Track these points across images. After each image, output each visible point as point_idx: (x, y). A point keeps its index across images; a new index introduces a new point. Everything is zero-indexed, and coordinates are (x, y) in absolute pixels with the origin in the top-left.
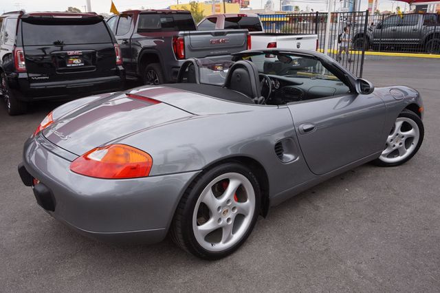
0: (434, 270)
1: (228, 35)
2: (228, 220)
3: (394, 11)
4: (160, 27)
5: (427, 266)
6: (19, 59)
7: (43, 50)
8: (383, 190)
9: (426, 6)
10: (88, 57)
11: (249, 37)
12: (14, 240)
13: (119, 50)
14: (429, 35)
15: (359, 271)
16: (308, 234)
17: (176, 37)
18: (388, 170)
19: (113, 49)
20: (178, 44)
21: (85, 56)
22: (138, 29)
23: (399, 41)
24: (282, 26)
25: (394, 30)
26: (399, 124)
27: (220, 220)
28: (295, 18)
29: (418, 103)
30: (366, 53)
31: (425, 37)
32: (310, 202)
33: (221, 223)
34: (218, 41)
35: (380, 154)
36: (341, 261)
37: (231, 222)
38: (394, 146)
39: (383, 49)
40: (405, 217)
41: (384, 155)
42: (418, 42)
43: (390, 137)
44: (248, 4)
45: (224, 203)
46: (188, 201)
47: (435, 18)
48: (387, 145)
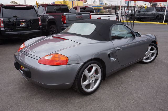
0: (164, 96)
1: (83, 15)
2: (93, 81)
3: (144, 5)
4: (55, 11)
5: (161, 95)
6: (1, 22)
7: (9, 19)
8: (144, 71)
9: (156, 4)
10: (28, 22)
11: (90, 15)
12: (12, 90)
13: (40, 20)
14: (158, 15)
15: (139, 97)
16: (119, 86)
17: (63, 15)
18: (146, 65)
19: (38, 19)
20: (64, 18)
21: (27, 22)
22: (47, 11)
23: (146, 17)
24: (100, 11)
25: (144, 13)
26: (150, 48)
27: (90, 81)
28: (105, 8)
29: (156, 40)
30: (135, 22)
31: (156, 16)
32: (119, 76)
33: (90, 82)
34: (79, 17)
35: (143, 59)
36: (132, 94)
37: (93, 82)
38: (148, 56)
39: (140, 20)
40: (153, 80)
41: (144, 59)
42: (154, 18)
43: (146, 52)
44: (86, 2)
45: (91, 75)
46: (80, 74)
47: (160, 9)
48: (145, 56)
